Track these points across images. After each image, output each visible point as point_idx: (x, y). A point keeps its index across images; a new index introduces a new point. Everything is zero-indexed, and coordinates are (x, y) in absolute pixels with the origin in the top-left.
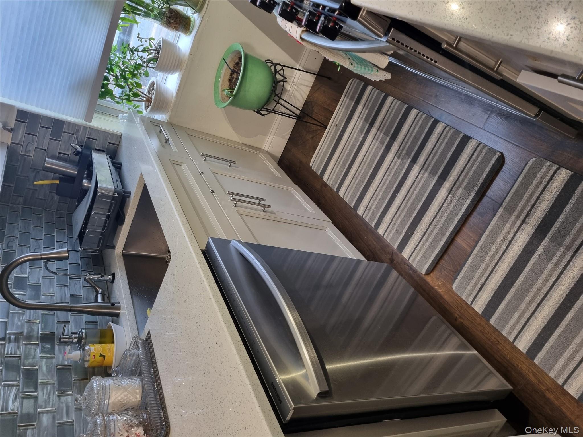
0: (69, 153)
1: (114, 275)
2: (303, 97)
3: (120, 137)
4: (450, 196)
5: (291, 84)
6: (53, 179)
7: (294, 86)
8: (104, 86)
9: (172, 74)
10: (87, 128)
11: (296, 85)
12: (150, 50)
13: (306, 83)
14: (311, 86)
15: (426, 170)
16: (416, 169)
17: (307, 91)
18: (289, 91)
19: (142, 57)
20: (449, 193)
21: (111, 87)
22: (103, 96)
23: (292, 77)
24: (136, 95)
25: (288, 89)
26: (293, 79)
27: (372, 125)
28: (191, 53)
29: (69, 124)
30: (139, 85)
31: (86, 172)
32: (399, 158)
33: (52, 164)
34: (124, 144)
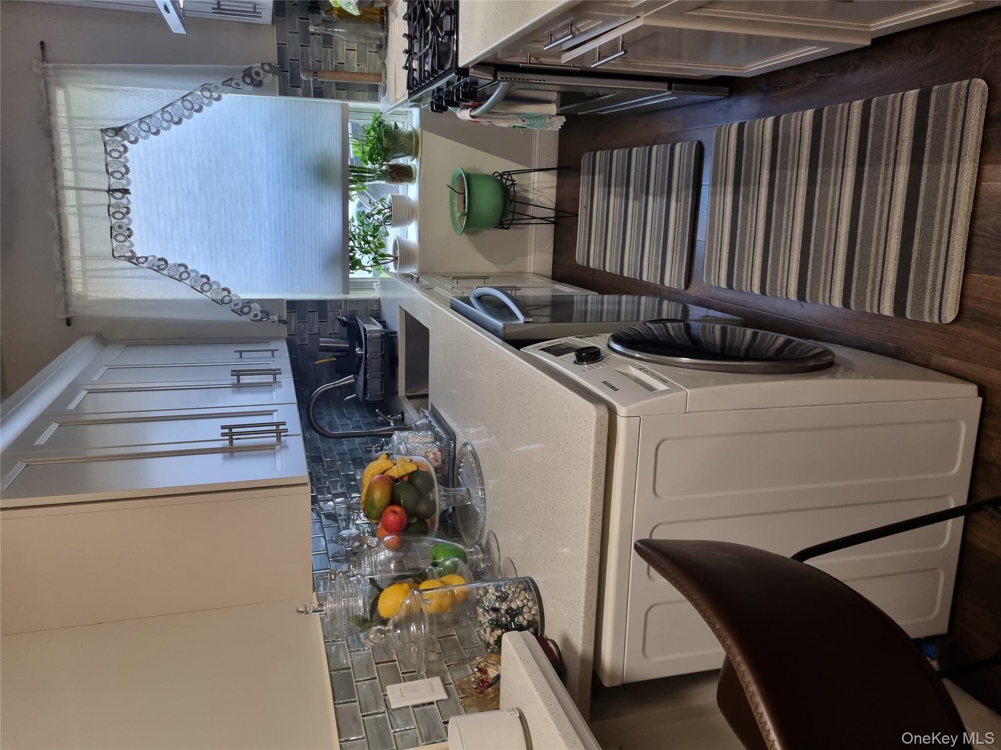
0: (338, 332)
1: (402, 414)
2: (551, 201)
3: (378, 301)
4: (679, 204)
5: (532, 192)
6: (331, 357)
7: (537, 192)
8: (352, 258)
9: (409, 225)
10: (347, 301)
11: (538, 191)
12: (383, 210)
13: (549, 185)
14: (556, 185)
15: (657, 195)
16: (651, 198)
17: (553, 192)
18: (533, 199)
19: (378, 219)
20: (677, 202)
21: (358, 255)
22: (353, 268)
23: (531, 184)
24: (383, 255)
25: (532, 198)
26: (532, 185)
27: (609, 186)
28: (420, 198)
29: (331, 301)
30: (382, 245)
31: (357, 344)
32: (636, 200)
33: (325, 342)
34: (384, 308)
